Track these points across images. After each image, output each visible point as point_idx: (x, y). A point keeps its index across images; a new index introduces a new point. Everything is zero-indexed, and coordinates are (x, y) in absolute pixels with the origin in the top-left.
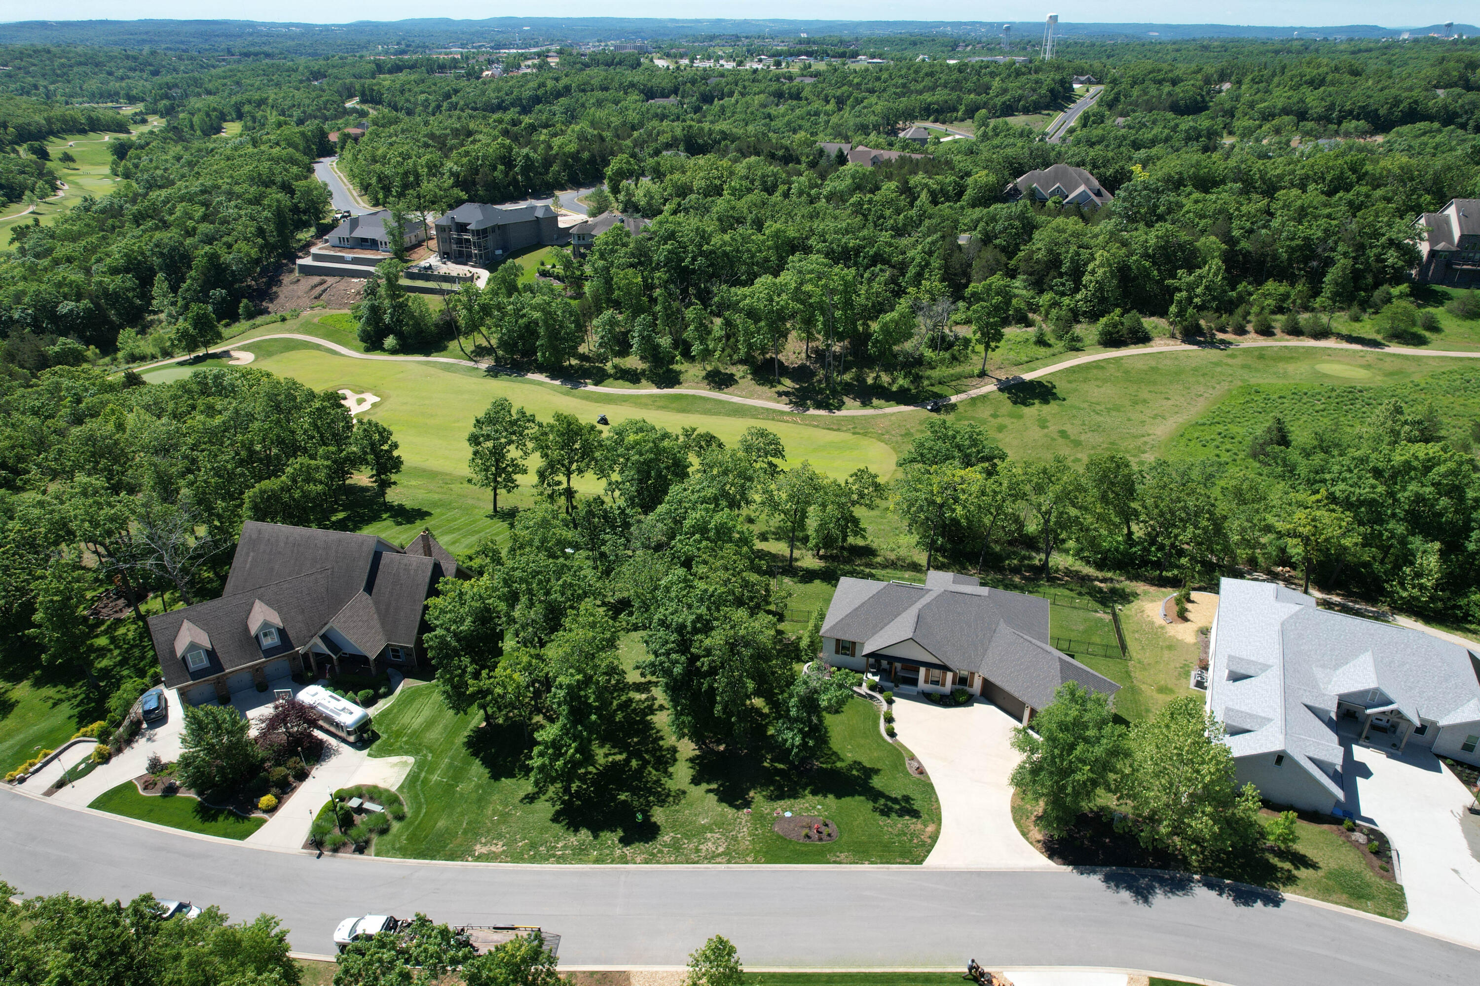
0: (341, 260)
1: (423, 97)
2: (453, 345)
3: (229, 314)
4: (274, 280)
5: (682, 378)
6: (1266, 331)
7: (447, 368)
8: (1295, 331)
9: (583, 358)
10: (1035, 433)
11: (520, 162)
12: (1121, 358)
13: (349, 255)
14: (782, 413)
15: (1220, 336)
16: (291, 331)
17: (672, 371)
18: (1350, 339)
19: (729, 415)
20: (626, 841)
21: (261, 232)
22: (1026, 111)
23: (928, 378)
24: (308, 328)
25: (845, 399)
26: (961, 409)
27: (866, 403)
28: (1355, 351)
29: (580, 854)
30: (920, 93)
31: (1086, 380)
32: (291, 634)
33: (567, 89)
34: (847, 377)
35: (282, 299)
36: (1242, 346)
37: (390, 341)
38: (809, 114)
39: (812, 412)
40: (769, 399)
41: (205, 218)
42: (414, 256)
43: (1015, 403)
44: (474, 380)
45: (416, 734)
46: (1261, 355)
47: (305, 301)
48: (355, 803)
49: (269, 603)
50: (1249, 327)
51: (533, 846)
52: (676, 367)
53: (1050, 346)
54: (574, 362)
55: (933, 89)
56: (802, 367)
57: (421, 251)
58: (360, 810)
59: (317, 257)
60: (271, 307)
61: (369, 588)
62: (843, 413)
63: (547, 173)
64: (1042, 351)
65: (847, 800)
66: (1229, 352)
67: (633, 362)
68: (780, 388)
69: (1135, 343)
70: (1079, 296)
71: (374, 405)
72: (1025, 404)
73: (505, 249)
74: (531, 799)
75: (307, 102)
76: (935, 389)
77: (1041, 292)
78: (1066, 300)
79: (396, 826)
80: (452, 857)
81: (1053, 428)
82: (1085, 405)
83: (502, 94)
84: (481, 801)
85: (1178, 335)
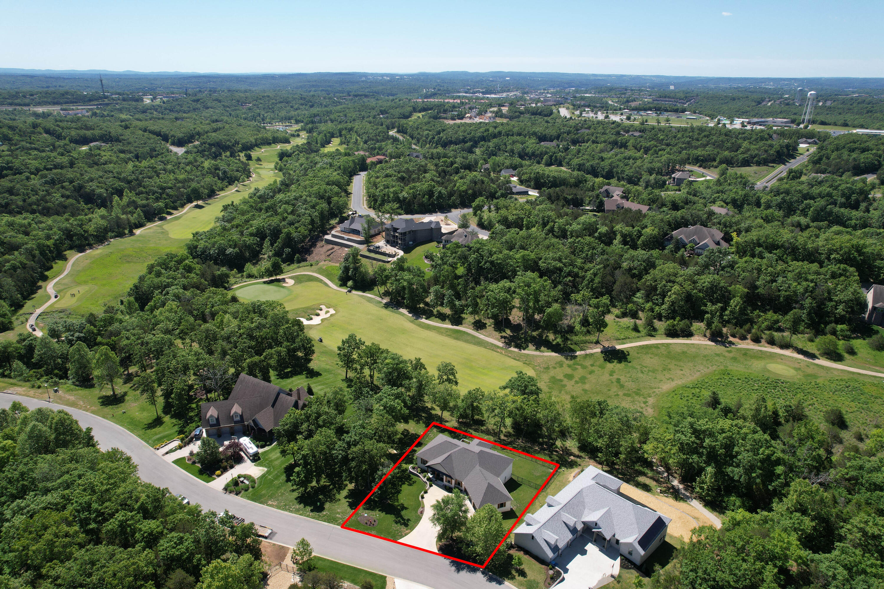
0: (342, 238)
1: (426, 132)
2: (376, 288)
3: (290, 260)
4: (314, 245)
5: (464, 322)
6: (757, 340)
7: (370, 300)
8: (772, 342)
9: (427, 304)
10: (606, 377)
11: (436, 194)
12: (670, 344)
13: (346, 237)
14: (498, 347)
15: (731, 339)
16: (313, 272)
17: (460, 317)
18: (801, 351)
19: (474, 344)
20: (312, 511)
21: (312, 222)
22: (758, 164)
23: (572, 340)
24: (321, 271)
25: (530, 345)
26: (578, 359)
27: (538, 349)
28: (797, 359)
29: (297, 511)
30: (696, 148)
31: (647, 353)
32: (244, 417)
33: (500, 133)
34: (535, 334)
35: (313, 255)
36: (739, 346)
37: (350, 283)
38: (625, 158)
39: (512, 349)
40: (496, 339)
41: (292, 213)
42: (375, 240)
43: (605, 360)
44: (377, 308)
45: (271, 461)
46: (746, 353)
47: (323, 257)
48: (242, 479)
49: (240, 405)
50: (749, 336)
51: (285, 505)
52: (463, 316)
53: (638, 331)
54: (422, 305)
55: (705, 146)
56: (519, 325)
57: (379, 237)
58: (242, 482)
59: (334, 236)
60: (309, 258)
61: (273, 406)
62: (526, 352)
63: (449, 199)
64: (634, 334)
65: (389, 515)
66: (729, 349)
67: (447, 311)
68: (504, 334)
69: (683, 337)
70: (664, 307)
71: (332, 315)
72: (609, 362)
73: (414, 241)
74: (293, 491)
75: (371, 131)
76: (572, 347)
77: (648, 302)
78: (657, 308)
79: (251, 489)
80: (261, 503)
81: (615, 376)
82: (639, 367)
83: (466, 134)
84: (279, 488)
85: (708, 335)
